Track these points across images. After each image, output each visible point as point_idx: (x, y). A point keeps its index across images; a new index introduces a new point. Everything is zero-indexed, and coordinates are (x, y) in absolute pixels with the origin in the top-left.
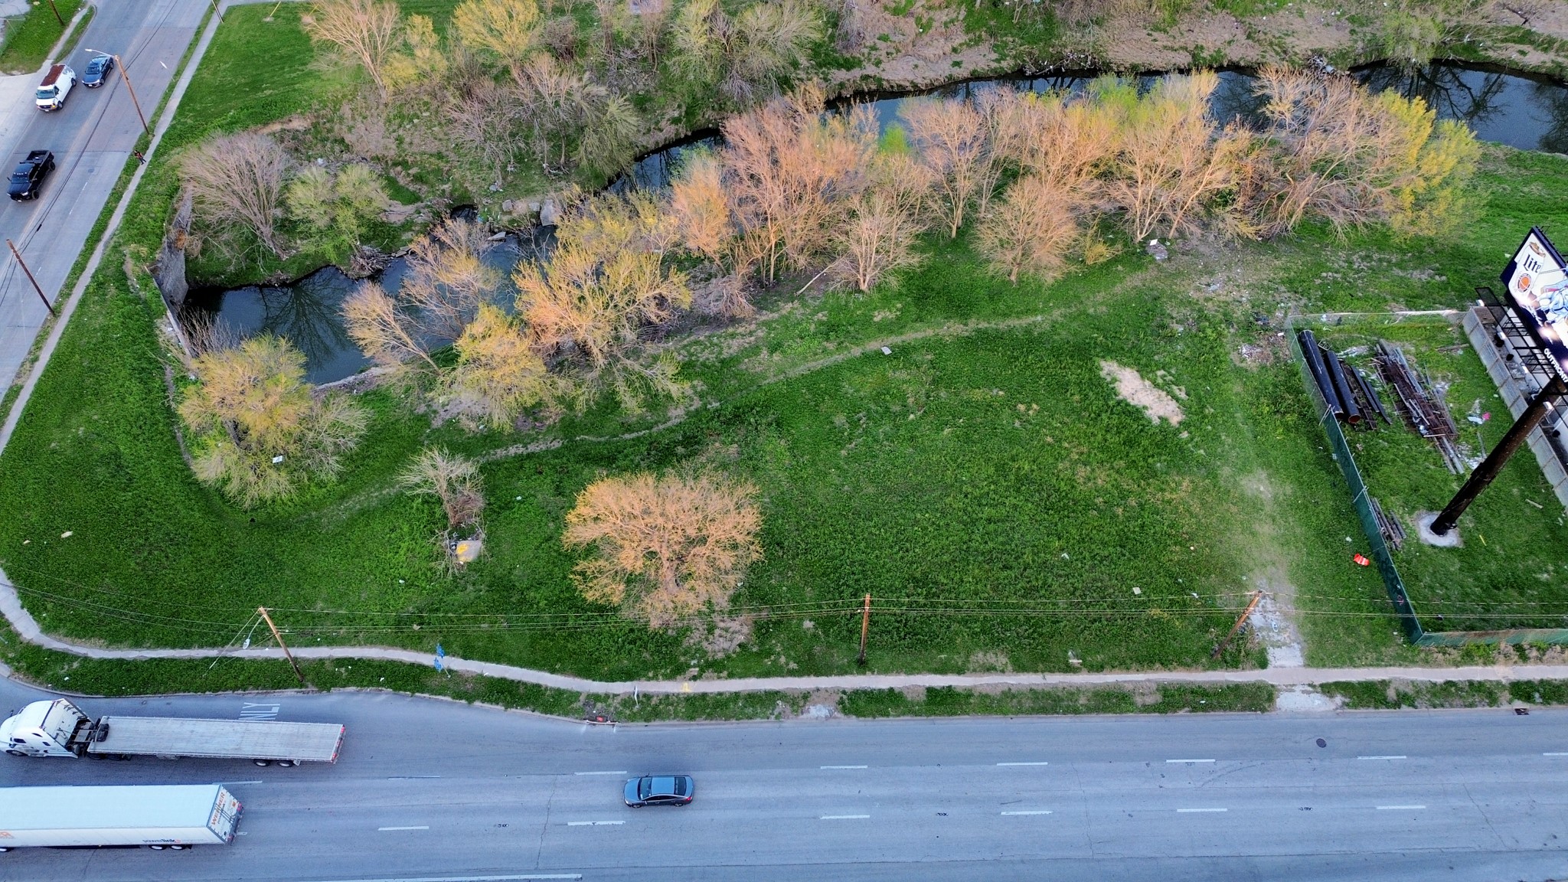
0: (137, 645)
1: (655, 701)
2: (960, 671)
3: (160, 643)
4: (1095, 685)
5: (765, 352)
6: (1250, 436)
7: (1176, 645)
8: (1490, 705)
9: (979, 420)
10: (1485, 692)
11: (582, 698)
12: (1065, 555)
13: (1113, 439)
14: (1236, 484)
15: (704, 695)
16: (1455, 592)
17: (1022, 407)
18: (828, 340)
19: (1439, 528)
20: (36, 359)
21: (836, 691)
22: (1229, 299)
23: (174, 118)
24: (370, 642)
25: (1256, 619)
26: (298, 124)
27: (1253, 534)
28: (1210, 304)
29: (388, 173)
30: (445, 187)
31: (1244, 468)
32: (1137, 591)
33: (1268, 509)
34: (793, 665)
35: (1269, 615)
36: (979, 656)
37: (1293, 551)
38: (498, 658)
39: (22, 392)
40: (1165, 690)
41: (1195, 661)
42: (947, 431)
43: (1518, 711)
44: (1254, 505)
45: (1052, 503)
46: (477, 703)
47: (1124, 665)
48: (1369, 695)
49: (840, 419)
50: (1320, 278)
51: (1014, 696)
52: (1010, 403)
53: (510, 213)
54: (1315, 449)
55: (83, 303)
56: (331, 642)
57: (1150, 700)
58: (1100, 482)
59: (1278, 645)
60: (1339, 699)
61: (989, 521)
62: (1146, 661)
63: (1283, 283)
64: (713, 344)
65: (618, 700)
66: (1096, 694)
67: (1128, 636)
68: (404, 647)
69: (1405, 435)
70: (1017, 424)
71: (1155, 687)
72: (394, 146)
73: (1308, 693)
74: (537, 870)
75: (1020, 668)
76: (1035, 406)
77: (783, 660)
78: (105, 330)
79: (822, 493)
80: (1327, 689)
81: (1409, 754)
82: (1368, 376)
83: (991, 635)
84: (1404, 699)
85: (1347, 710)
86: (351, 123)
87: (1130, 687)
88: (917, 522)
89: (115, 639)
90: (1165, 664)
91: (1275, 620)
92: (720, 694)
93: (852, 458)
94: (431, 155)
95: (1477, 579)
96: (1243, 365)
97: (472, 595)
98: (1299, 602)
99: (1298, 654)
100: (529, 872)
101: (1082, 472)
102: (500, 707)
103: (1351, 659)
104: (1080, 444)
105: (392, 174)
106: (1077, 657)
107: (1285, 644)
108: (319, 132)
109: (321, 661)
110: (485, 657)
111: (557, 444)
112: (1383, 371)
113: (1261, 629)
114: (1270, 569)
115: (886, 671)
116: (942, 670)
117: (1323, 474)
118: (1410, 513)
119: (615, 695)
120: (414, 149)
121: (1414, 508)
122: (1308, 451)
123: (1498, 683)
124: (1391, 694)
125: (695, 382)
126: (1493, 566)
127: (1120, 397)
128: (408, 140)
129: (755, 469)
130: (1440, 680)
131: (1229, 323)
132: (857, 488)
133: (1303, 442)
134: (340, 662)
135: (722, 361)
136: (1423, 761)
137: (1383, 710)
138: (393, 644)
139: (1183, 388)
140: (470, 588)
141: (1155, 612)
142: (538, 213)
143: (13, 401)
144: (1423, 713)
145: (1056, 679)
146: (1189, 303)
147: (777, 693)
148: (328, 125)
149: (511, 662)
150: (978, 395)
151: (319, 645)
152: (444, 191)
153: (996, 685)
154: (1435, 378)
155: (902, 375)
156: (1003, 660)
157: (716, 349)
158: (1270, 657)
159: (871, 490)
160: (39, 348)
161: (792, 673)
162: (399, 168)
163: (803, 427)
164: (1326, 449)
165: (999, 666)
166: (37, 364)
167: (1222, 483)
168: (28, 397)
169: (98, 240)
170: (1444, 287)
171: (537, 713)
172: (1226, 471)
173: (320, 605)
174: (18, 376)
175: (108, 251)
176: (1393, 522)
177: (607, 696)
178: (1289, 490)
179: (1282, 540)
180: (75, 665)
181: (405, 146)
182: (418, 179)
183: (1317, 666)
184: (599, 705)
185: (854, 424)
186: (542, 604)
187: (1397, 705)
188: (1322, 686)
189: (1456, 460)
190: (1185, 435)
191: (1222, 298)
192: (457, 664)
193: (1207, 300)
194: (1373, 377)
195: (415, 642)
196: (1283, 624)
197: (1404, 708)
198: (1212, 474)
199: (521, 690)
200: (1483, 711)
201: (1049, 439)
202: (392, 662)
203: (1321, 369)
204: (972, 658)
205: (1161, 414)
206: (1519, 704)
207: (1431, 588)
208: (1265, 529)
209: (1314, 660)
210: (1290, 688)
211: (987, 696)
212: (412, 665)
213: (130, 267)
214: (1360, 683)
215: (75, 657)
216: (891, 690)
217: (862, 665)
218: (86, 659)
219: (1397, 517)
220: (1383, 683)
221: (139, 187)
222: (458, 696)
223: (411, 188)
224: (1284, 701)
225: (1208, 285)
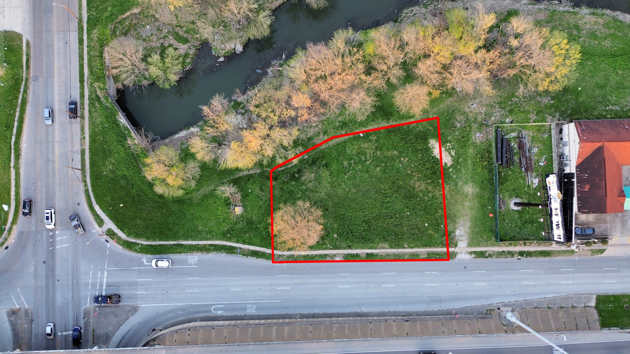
0: (154, 240)
1: (295, 257)
2: (375, 248)
3: (161, 240)
4: (410, 252)
5: (321, 135)
6: (471, 170)
7: (434, 241)
8: (512, 257)
9: (389, 164)
10: (511, 254)
11: (276, 256)
12: (408, 213)
13: (429, 172)
14: (462, 188)
15: (308, 255)
16: (513, 225)
17: (402, 159)
18: (342, 130)
19: (516, 204)
20: (84, 138)
21: (342, 254)
22: (478, 112)
23: (88, 12)
24: (217, 239)
25: (457, 233)
26: (136, 11)
27: (463, 206)
28: (471, 114)
29: (174, 30)
30: (198, 36)
31: (466, 183)
32: (426, 225)
33: (469, 197)
34: (331, 247)
35: (461, 232)
36: (381, 245)
37: (473, 211)
38: (252, 245)
39: (86, 151)
40: (428, 254)
41: (438, 246)
42: (378, 168)
43: (518, 259)
44: (466, 195)
45: (407, 196)
46: (249, 257)
47: (419, 247)
48: (481, 255)
49: (346, 163)
50: (511, 101)
51: (389, 256)
52: (399, 157)
53: (224, 50)
54: (489, 175)
55: (90, 112)
56: (207, 239)
57: (424, 257)
58: (422, 188)
59: (461, 241)
60: (473, 256)
61: (388, 202)
62: (425, 246)
63: (498, 103)
64: (304, 131)
65: (285, 257)
66: (410, 255)
67: (421, 239)
68: (226, 241)
69: (517, 170)
70: (400, 166)
71: (426, 253)
72: (175, 19)
73: (466, 254)
74: (270, 300)
75: (391, 247)
76: (407, 159)
77: (329, 246)
78: (102, 123)
79: (340, 192)
80: (471, 253)
81: (487, 270)
82: (514, 145)
83: (384, 239)
84: (490, 256)
85: (474, 259)
86: (156, 8)
87: (419, 253)
88: (367, 203)
89: (148, 239)
90: (430, 246)
91: (462, 233)
92: (312, 255)
93: (349, 178)
94: (190, 23)
95: (521, 220)
96: (476, 141)
97: (242, 225)
98: (470, 227)
99: (466, 243)
100: (268, 300)
101: (417, 184)
102: (255, 258)
103: (479, 245)
104: (418, 174)
105: (176, 30)
106: (407, 245)
107: (463, 240)
108: (144, 13)
109: (205, 245)
110: (249, 244)
111: (258, 171)
112: (519, 145)
113: (458, 236)
114: (465, 217)
115: (356, 249)
116: (370, 248)
117: (489, 185)
118: (510, 199)
119: (285, 255)
120: (183, 20)
121: (512, 197)
122: (487, 176)
123: (516, 251)
124: (487, 254)
125: (300, 148)
126: (528, 216)
127: (433, 155)
128: (180, 16)
129: (320, 183)
130: (501, 251)
131: (475, 123)
132: (350, 190)
133: (486, 172)
134: (211, 245)
135: (308, 139)
136: (489, 272)
137: (484, 259)
138: (223, 240)
139: (454, 151)
140: (241, 223)
141: (430, 232)
142: (235, 49)
143: (84, 155)
144: (494, 259)
145: (400, 250)
146: (464, 113)
147: (327, 254)
148: (147, 11)
149: (256, 246)
150: (389, 154)
151: (203, 240)
152: (197, 38)
153: (385, 252)
154: (534, 147)
155: (366, 146)
156: (387, 245)
157: (306, 133)
158: (458, 244)
159: (354, 191)
160: (83, 133)
161: (331, 249)
162: (178, 28)
163: (334, 166)
164: (493, 175)
165: (386, 247)
166: (86, 139)
167: (458, 187)
168: (88, 154)
169: (84, 81)
170: (552, 106)
171: (265, 260)
172: (460, 183)
173: (200, 227)
174: (82, 145)
175: (89, 87)
176: (504, 202)
177: (283, 255)
178: (477, 191)
179: (471, 208)
180: (140, 246)
181: (179, 18)
182: (186, 32)
183: (470, 247)
184: (281, 258)
185: (350, 165)
186: (262, 229)
187: (487, 257)
188: (470, 252)
189: (529, 180)
190: (451, 170)
191: (476, 111)
192: (242, 246)
193: (471, 112)
194: (515, 146)
195: (229, 239)
196: (464, 235)
197: (489, 258)
198: (456, 184)
199: (260, 253)
200: (509, 259)
201: (409, 172)
202: (224, 245)
203: (499, 145)
204: (379, 245)
205: (445, 162)
206: (519, 257)
207: (508, 224)
208: (467, 204)
209: (469, 245)
210: (461, 253)
211: (382, 255)
212: (230, 246)
213: (99, 93)
214: (480, 251)
215: (139, 244)
216: (357, 254)
217: (350, 247)
218: (142, 245)
219: (506, 200)
220: (486, 251)
221: (88, 52)
222: (244, 255)
223: (185, 36)
224: (459, 256)
225: (472, 105)
